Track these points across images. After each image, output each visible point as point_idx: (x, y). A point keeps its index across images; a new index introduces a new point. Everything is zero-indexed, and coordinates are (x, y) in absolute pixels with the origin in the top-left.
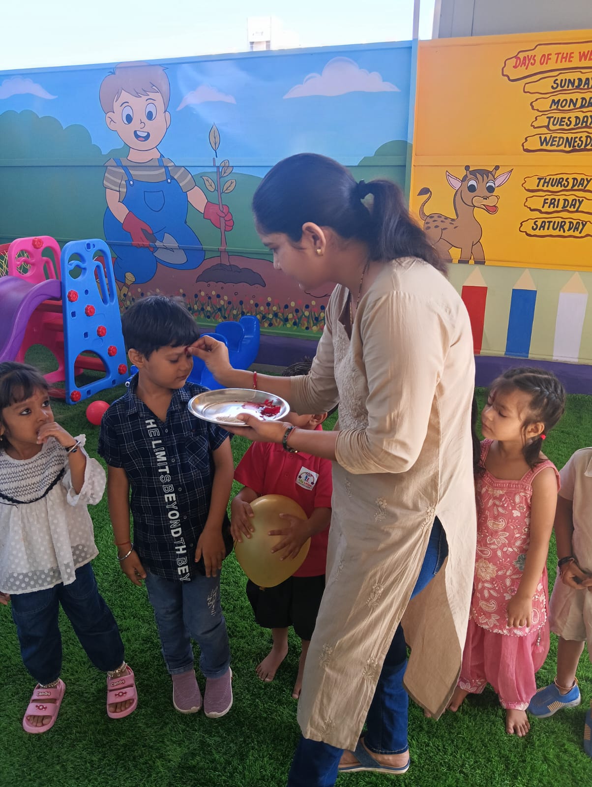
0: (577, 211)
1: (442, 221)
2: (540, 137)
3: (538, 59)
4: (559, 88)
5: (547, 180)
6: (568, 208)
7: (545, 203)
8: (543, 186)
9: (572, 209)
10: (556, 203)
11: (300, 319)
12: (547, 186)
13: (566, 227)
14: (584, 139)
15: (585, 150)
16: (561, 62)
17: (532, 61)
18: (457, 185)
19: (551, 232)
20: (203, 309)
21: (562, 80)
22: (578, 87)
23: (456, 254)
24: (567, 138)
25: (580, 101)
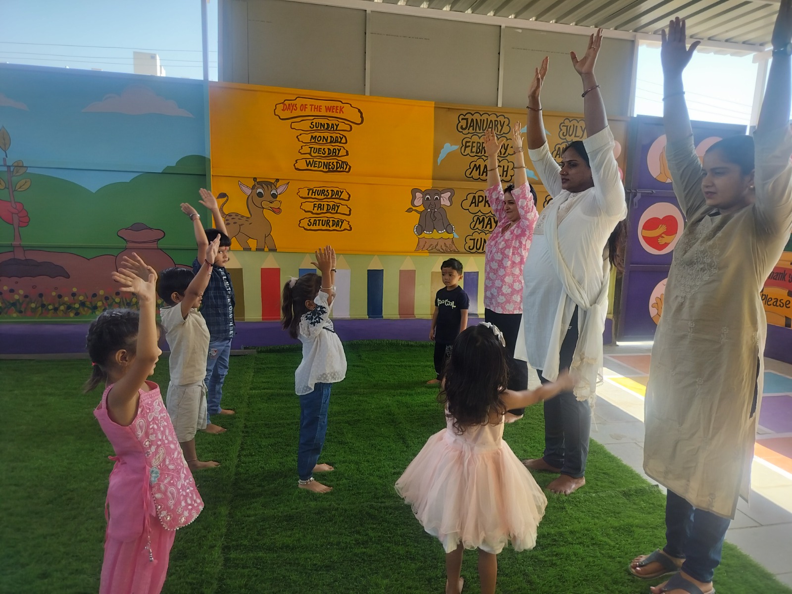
0: (337, 213)
1: (239, 219)
2: (306, 161)
3: (298, 106)
4: (315, 128)
5: (314, 191)
6: (330, 211)
7: (314, 207)
8: (312, 195)
9: (333, 212)
10: (322, 207)
12: (315, 195)
13: (331, 224)
14: (335, 164)
15: (336, 171)
16: (314, 111)
17: (294, 107)
18: (249, 192)
19: (321, 227)
21: (316, 123)
23: (253, 244)
24: (324, 162)
25: (329, 138)
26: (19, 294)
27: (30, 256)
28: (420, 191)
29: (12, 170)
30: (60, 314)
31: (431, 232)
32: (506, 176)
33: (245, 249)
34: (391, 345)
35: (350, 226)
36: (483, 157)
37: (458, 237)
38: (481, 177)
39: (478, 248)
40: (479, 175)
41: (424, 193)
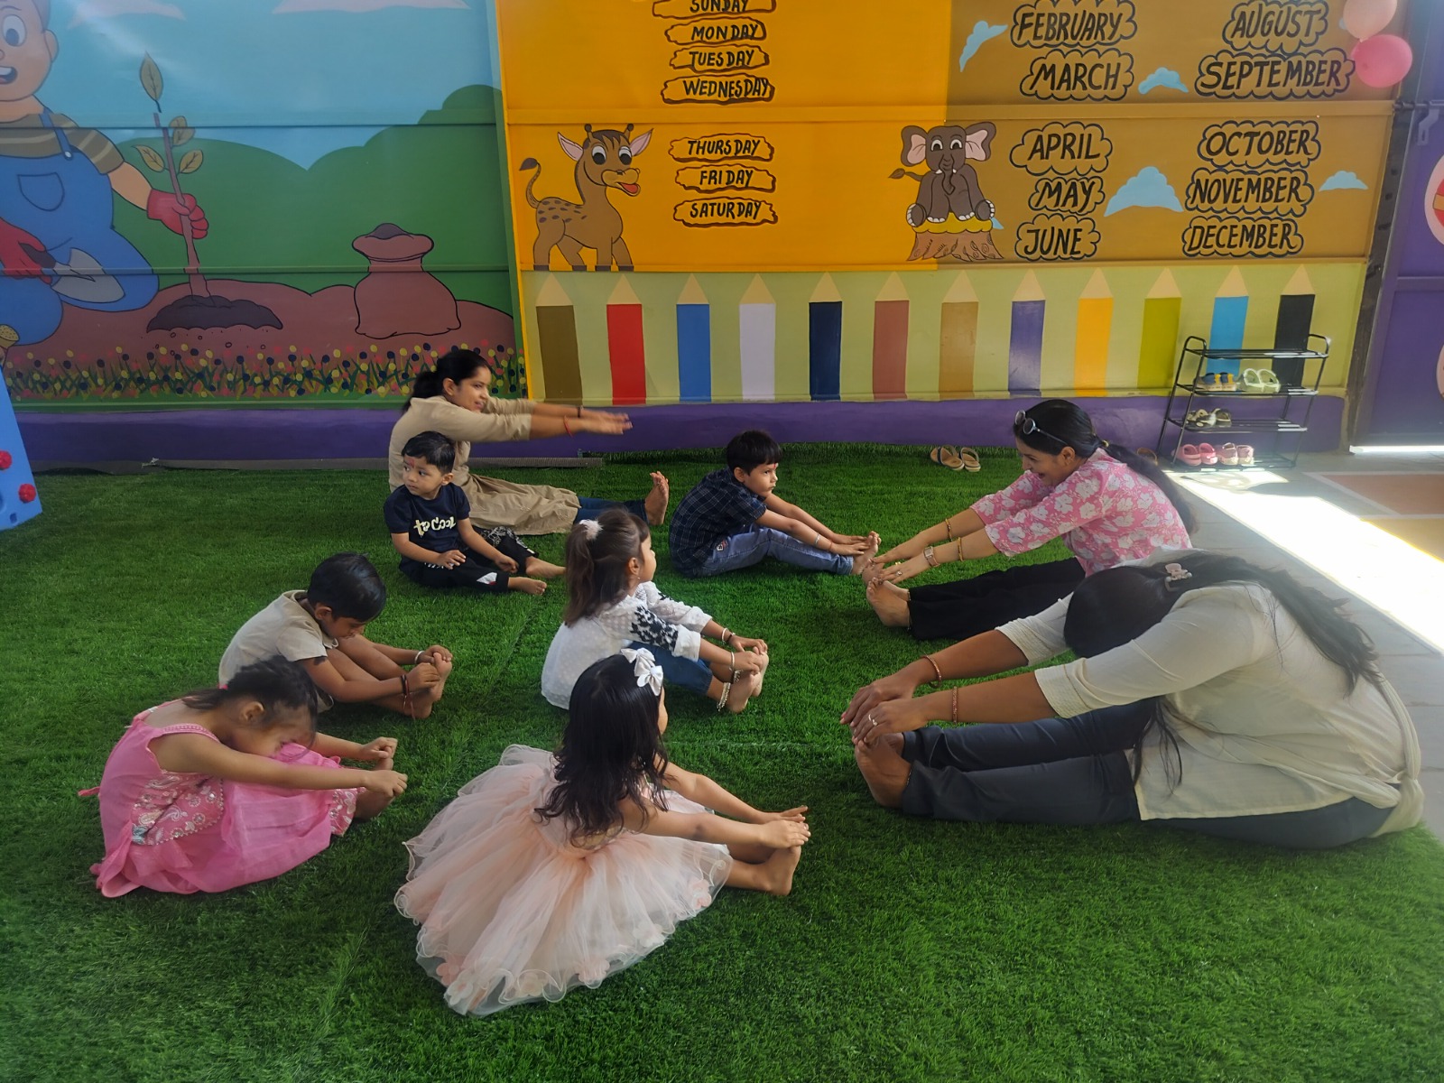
0: (747, 187)
1: (563, 209)
2: (685, 82)
4: (701, 11)
5: (702, 145)
6: (734, 184)
7: (703, 177)
8: (697, 153)
9: (739, 185)
10: (718, 177)
11: (353, 377)
12: (703, 153)
13: (736, 211)
14: (742, 84)
15: (745, 100)
18: (577, 153)
19: (716, 218)
20: (166, 378)
22: (725, 10)
23: (589, 257)
24: (721, 83)
25: (730, 29)
26: (206, 358)
27: (217, 290)
28: (920, 131)
29: (170, 134)
30: (274, 391)
31: (942, 220)
32: (1113, 87)
33: (576, 268)
34: (856, 452)
35: (774, 215)
36: (1061, 47)
37: (1002, 228)
38: (1055, 92)
39: (1045, 249)
40: (1052, 88)
41: (929, 136)
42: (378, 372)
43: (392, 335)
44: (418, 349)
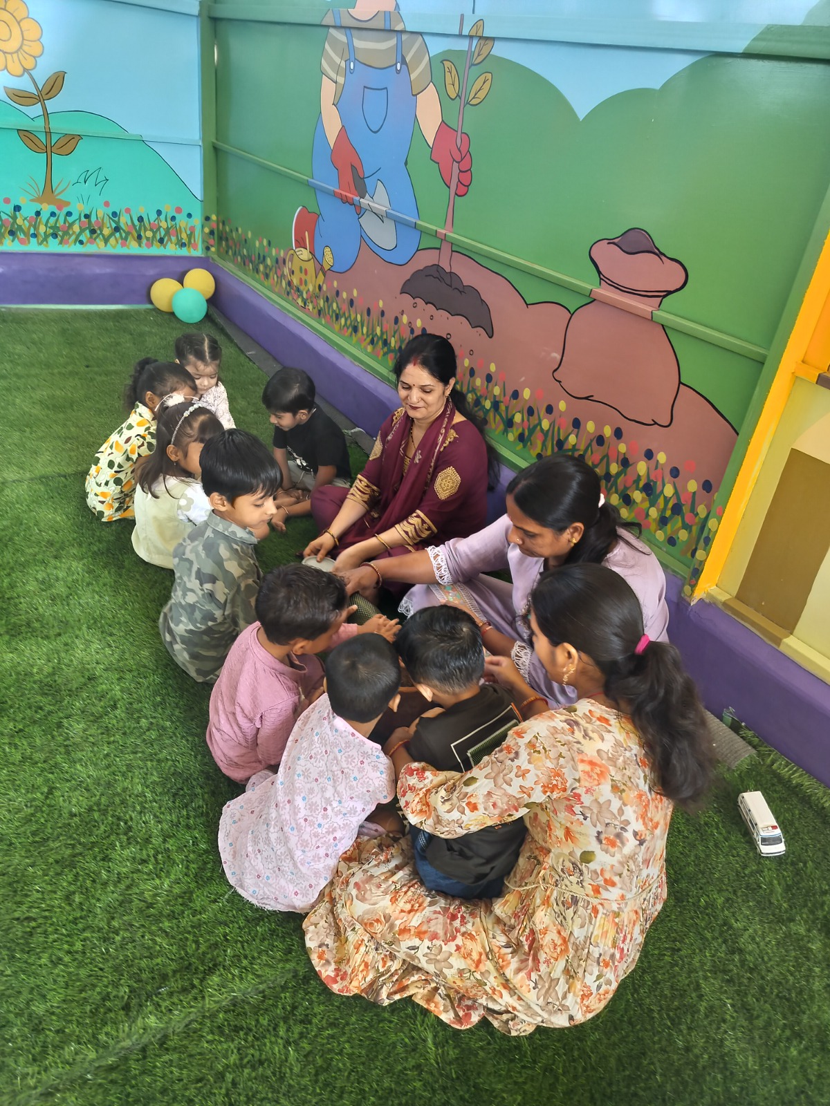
11: (532, 431)
42: (556, 439)
43: (587, 398)
44: (608, 431)
